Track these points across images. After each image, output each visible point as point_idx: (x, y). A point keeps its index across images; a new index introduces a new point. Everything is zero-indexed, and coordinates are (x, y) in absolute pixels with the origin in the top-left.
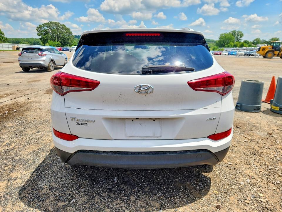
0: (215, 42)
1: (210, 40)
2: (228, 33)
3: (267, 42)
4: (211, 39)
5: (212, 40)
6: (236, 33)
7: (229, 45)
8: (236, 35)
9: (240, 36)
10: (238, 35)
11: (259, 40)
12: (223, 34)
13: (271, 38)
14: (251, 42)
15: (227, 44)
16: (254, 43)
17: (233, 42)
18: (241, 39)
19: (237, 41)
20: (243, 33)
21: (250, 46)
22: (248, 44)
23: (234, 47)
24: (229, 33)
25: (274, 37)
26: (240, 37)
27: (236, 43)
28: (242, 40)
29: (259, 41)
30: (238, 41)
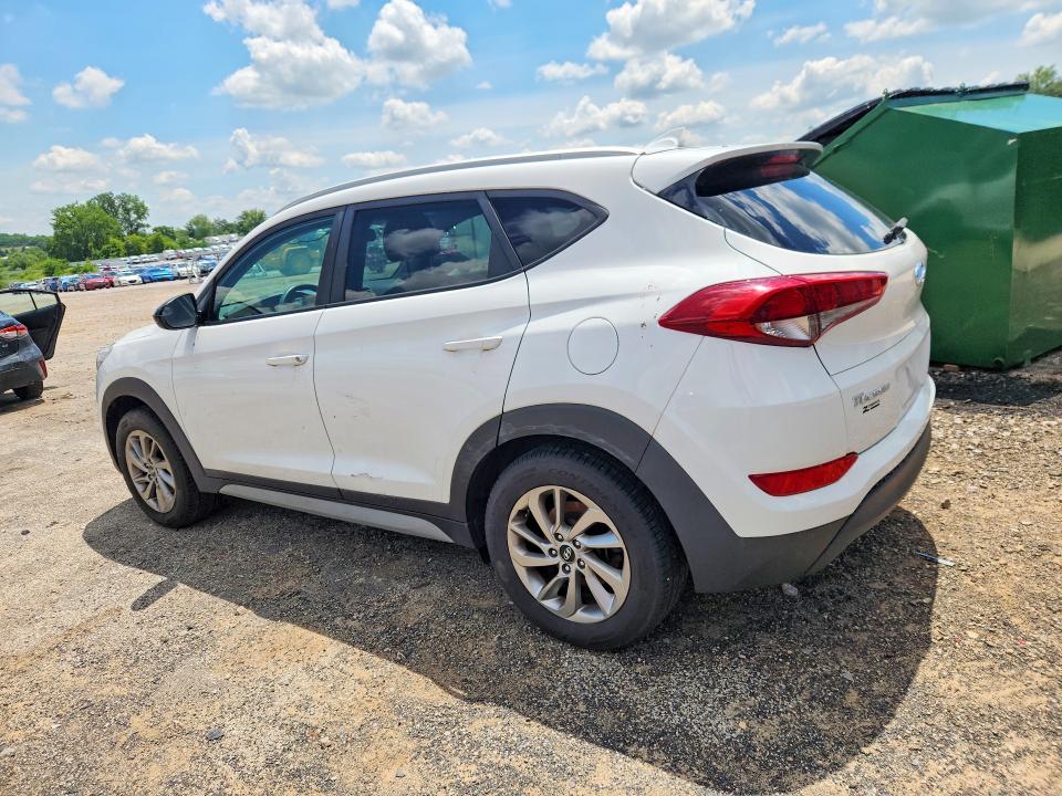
0: (34, 242)
1: (7, 235)
2: (83, 202)
3: (231, 225)
4: (11, 233)
5: (15, 235)
6: (117, 202)
7: (105, 247)
8: (121, 210)
9: (137, 212)
10: (127, 211)
11: (204, 223)
12: (63, 210)
13: (240, 214)
14: (182, 232)
15: (97, 246)
16: (192, 234)
17: (120, 237)
18: (144, 222)
19: (131, 233)
20: (141, 200)
21: (184, 245)
22: (174, 238)
23: (128, 255)
24: (89, 203)
25: (248, 208)
26: (139, 218)
27: (131, 239)
28: (148, 226)
29: (206, 227)
30: (136, 229)
